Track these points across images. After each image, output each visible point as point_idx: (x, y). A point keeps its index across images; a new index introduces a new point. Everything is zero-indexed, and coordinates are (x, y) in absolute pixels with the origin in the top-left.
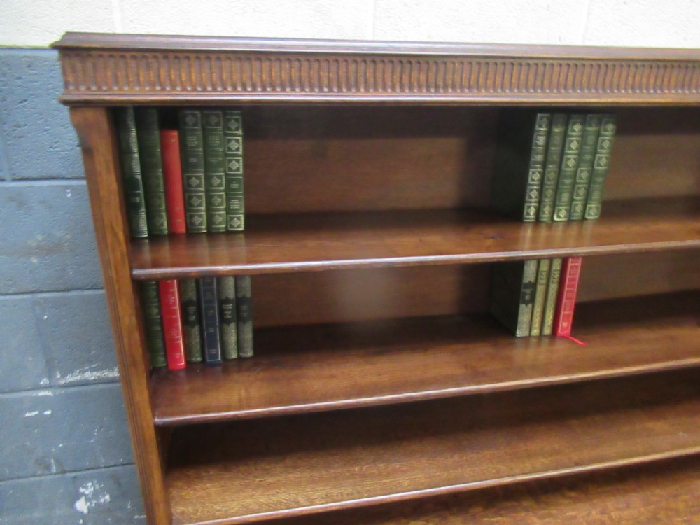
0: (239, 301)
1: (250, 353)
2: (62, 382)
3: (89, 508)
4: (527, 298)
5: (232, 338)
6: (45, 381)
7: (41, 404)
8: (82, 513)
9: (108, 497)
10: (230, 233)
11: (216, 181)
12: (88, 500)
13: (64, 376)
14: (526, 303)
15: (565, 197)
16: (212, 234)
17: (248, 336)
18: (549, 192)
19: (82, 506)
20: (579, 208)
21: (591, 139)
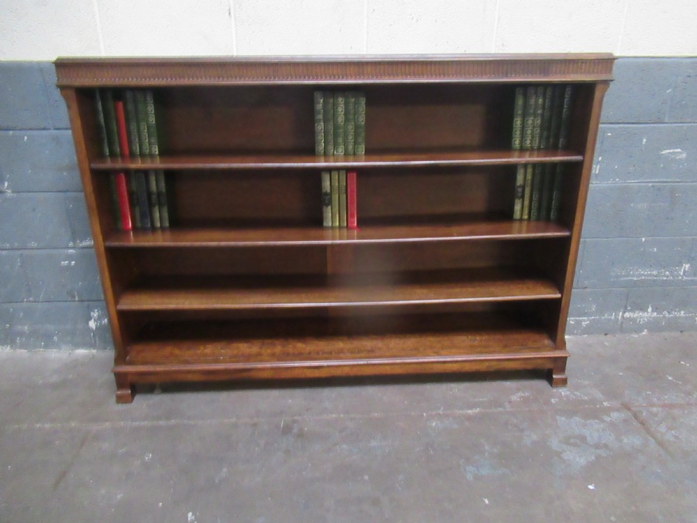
0: (159, 194)
1: (167, 224)
2: (81, 245)
3: (96, 326)
4: (327, 202)
5: (157, 215)
6: (71, 244)
7: (70, 258)
8: (92, 329)
9: (106, 320)
10: (151, 156)
11: (142, 128)
12: (95, 320)
13: (81, 241)
14: (327, 205)
15: (340, 140)
16: (142, 155)
17: (166, 215)
18: (331, 138)
19: (92, 324)
20: (351, 147)
21: (351, 107)
